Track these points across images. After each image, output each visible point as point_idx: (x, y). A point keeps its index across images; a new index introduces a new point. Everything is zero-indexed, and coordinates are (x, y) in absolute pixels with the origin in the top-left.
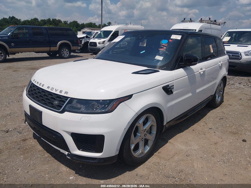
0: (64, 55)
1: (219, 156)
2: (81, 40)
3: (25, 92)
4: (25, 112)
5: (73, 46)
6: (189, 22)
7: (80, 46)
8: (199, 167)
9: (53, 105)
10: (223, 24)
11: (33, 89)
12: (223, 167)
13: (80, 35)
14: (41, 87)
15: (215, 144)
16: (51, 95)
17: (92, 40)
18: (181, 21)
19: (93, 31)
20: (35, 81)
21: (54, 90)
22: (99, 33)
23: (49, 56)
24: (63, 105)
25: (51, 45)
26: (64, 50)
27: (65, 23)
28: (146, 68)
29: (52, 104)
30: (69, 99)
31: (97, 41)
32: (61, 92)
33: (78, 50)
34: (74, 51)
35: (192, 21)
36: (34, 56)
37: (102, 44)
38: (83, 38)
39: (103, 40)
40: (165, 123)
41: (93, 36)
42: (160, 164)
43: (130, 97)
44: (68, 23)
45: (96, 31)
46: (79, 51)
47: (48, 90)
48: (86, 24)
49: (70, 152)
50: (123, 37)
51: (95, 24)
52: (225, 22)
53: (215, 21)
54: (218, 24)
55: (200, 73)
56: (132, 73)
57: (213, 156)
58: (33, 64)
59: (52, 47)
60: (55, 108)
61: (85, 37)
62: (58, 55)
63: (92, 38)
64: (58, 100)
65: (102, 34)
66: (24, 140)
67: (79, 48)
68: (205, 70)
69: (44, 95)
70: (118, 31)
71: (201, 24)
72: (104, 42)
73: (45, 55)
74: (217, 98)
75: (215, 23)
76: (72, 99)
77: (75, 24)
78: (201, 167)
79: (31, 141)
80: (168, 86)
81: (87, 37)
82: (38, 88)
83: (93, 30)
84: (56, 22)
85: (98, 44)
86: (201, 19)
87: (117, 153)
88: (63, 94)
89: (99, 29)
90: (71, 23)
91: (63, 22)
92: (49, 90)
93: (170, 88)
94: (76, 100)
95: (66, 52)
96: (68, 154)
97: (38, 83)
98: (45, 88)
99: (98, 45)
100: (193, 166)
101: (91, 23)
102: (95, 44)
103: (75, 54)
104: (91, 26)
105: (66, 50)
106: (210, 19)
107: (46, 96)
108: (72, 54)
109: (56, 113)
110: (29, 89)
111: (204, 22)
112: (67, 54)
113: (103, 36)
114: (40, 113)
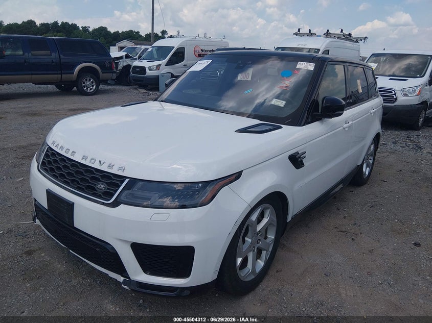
0: (87, 89)
1: (381, 274)
2: (116, 61)
3: (34, 165)
4: (36, 200)
5: (103, 73)
6: (308, 36)
7: (115, 72)
8: (348, 294)
9: (96, 191)
10: (363, 41)
11: (52, 158)
12: (389, 294)
13: (114, 52)
14: (69, 156)
15: (370, 251)
16: (92, 172)
17: (137, 63)
18: (294, 34)
19: (138, 46)
20: (55, 145)
21: (97, 162)
22: (149, 50)
23: (58, 90)
24: (116, 191)
25: (63, 72)
26: (86, 80)
27: (85, 29)
28: (257, 122)
29: (94, 189)
30: (127, 180)
31: (145, 64)
32: (111, 166)
33: (112, 80)
34: (105, 82)
35: (312, 34)
36: (31, 91)
37: (156, 70)
38: (121, 58)
39: (157, 63)
40: (289, 219)
41: (138, 56)
42: (283, 293)
43: (238, 175)
44: (91, 30)
45: (143, 47)
46: (114, 82)
47: (83, 162)
48: (123, 32)
49: (129, 278)
50: (209, 63)
51: (138, 32)
52: (366, 37)
53: (350, 35)
54: (355, 40)
55: (344, 128)
56: (236, 131)
57: (369, 274)
58: (30, 105)
59: (64, 74)
60: (100, 197)
61: (124, 57)
62: (75, 89)
63: (136, 59)
64: (105, 182)
65: (155, 52)
66: (29, 253)
67: (114, 76)
68: (352, 123)
69: (77, 172)
70: (184, 48)
71: (329, 40)
72: (158, 67)
73: (52, 88)
74: (364, 170)
75: (350, 38)
76: (133, 181)
77: (102, 31)
78: (352, 295)
79: (43, 254)
80: (297, 153)
81: (127, 56)
82: (64, 159)
83: (138, 44)
84: (68, 29)
85: (147, 69)
86: (328, 30)
87: (215, 277)
88: (114, 171)
89: (148, 43)
90: (95, 30)
91: (81, 29)
92: (87, 163)
93: (300, 157)
94: (141, 183)
95: (90, 85)
96: (124, 280)
97: (62, 147)
98: (78, 158)
99: (148, 71)
100: (340, 294)
101: (131, 31)
102: (142, 70)
103: (107, 87)
104: (132, 36)
105: (90, 80)
106: (342, 31)
107: (82, 174)
108: (101, 87)
109: (103, 206)
110: (44, 159)
111: (333, 36)
112: (93, 86)
113: (156, 56)
114: (71, 206)
